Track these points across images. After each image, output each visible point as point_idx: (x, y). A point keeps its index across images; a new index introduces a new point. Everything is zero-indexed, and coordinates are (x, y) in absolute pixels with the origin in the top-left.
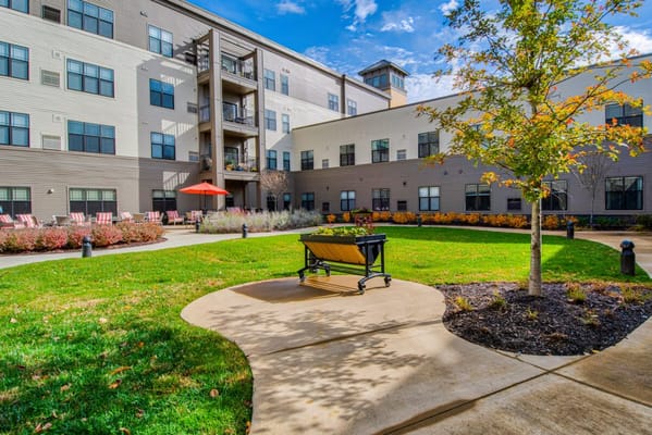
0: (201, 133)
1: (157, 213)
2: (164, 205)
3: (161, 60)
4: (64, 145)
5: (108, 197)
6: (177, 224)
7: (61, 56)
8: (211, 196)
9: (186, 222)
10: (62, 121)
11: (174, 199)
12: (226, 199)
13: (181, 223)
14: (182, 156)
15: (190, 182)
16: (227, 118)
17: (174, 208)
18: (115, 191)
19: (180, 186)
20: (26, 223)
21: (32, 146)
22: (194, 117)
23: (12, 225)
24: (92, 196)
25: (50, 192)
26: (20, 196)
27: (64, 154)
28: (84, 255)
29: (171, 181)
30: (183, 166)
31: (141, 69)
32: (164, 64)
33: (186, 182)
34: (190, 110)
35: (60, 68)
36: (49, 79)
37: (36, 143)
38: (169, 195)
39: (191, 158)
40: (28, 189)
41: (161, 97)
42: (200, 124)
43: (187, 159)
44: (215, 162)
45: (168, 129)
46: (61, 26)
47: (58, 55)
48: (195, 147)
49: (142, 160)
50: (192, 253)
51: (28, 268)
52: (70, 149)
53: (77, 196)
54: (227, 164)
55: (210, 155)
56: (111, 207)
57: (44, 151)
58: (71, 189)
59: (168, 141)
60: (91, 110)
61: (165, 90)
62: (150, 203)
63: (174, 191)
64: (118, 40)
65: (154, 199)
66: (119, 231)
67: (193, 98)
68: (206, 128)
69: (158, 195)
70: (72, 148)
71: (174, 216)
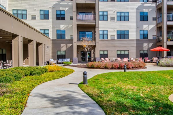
0: (157, 28)
1: (141, 59)
2: (143, 55)
3: (144, 4)
4: (116, 38)
5: (127, 53)
6: (148, 62)
7: (115, 12)
8: (161, 52)
9: (152, 61)
10: (115, 31)
11: (147, 53)
12: (167, 53)
13: (149, 62)
14: (150, 37)
15: (153, 47)
16: (168, 20)
17: (147, 56)
18: (128, 51)
19: (149, 49)
20: (107, 61)
21: (108, 39)
22: (155, 22)
23: (104, 61)
24: (123, 53)
25: (112, 52)
26: (105, 53)
27: (115, 40)
28: (125, 71)
29: (146, 46)
30: (150, 41)
31: (137, 9)
32: (145, 5)
33: (151, 47)
34: (154, 20)
35: (115, 15)
36: (113, 19)
37: (109, 38)
38: (146, 52)
39: (153, 38)
40: (107, 51)
41: (143, 17)
42: (157, 24)
43: (152, 38)
44: (163, 38)
45: (145, 28)
46: (115, 2)
47: (114, 11)
48: (155, 34)
49: (137, 40)
50: (159, 74)
51: (112, 73)
52: (117, 39)
53: (119, 53)
54: (168, 38)
55: (161, 36)
56: (127, 56)
57: (111, 40)
58: (117, 51)
59: (145, 33)
60: (123, 26)
61: (145, 14)
62: (139, 55)
63: (147, 50)
64: (130, 2)
65: (140, 53)
66: (132, 64)
67: (155, 15)
68: (159, 26)
69: (142, 52)
70: (118, 38)
71: (147, 59)
